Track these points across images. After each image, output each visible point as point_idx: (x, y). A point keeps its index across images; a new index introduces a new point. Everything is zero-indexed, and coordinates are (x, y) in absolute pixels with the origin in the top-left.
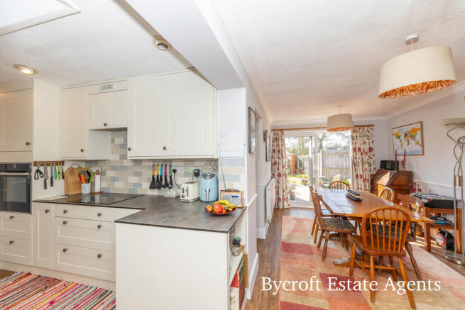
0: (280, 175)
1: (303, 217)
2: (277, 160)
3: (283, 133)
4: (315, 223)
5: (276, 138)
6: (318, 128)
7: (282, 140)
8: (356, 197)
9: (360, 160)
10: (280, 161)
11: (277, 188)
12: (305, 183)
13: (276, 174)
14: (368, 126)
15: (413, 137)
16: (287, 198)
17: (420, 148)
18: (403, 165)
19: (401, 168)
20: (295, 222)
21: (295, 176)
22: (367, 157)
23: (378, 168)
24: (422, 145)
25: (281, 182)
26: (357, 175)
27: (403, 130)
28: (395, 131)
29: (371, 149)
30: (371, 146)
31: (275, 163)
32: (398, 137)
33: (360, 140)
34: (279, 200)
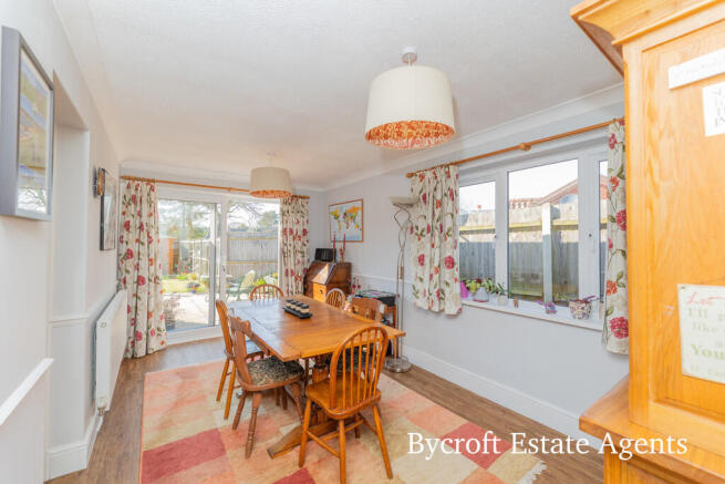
0: (140, 281)
1: (197, 364)
2: (134, 247)
3: (152, 189)
4: (225, 374)
5: (134, 198)
6: (229, 189)
7: (150, 203)
8: (304, 311)
9: (291, 248)
10: (144, 250)
11: (133, 311)
12: (194, 289)
13: (131, 278)
14: (302, 198)
15: (353, 218)
16: (159, 329)
17: (360, 233)
18: (342, 254)
19: (339, 258)
20: (179, 381)
21: (174, 278)
22: (300, 243)
23: (313, 259)
24: (362, 230)
25: (144, 296)
26: (287, 270)
27: (341, 208)
28: (333, 209)
29: (305, 232)
30: (305, 227)
31: (129, 254)
32: (337, 217)
33: (292, 218)
34: (137, 336)
